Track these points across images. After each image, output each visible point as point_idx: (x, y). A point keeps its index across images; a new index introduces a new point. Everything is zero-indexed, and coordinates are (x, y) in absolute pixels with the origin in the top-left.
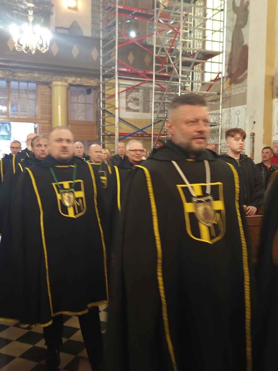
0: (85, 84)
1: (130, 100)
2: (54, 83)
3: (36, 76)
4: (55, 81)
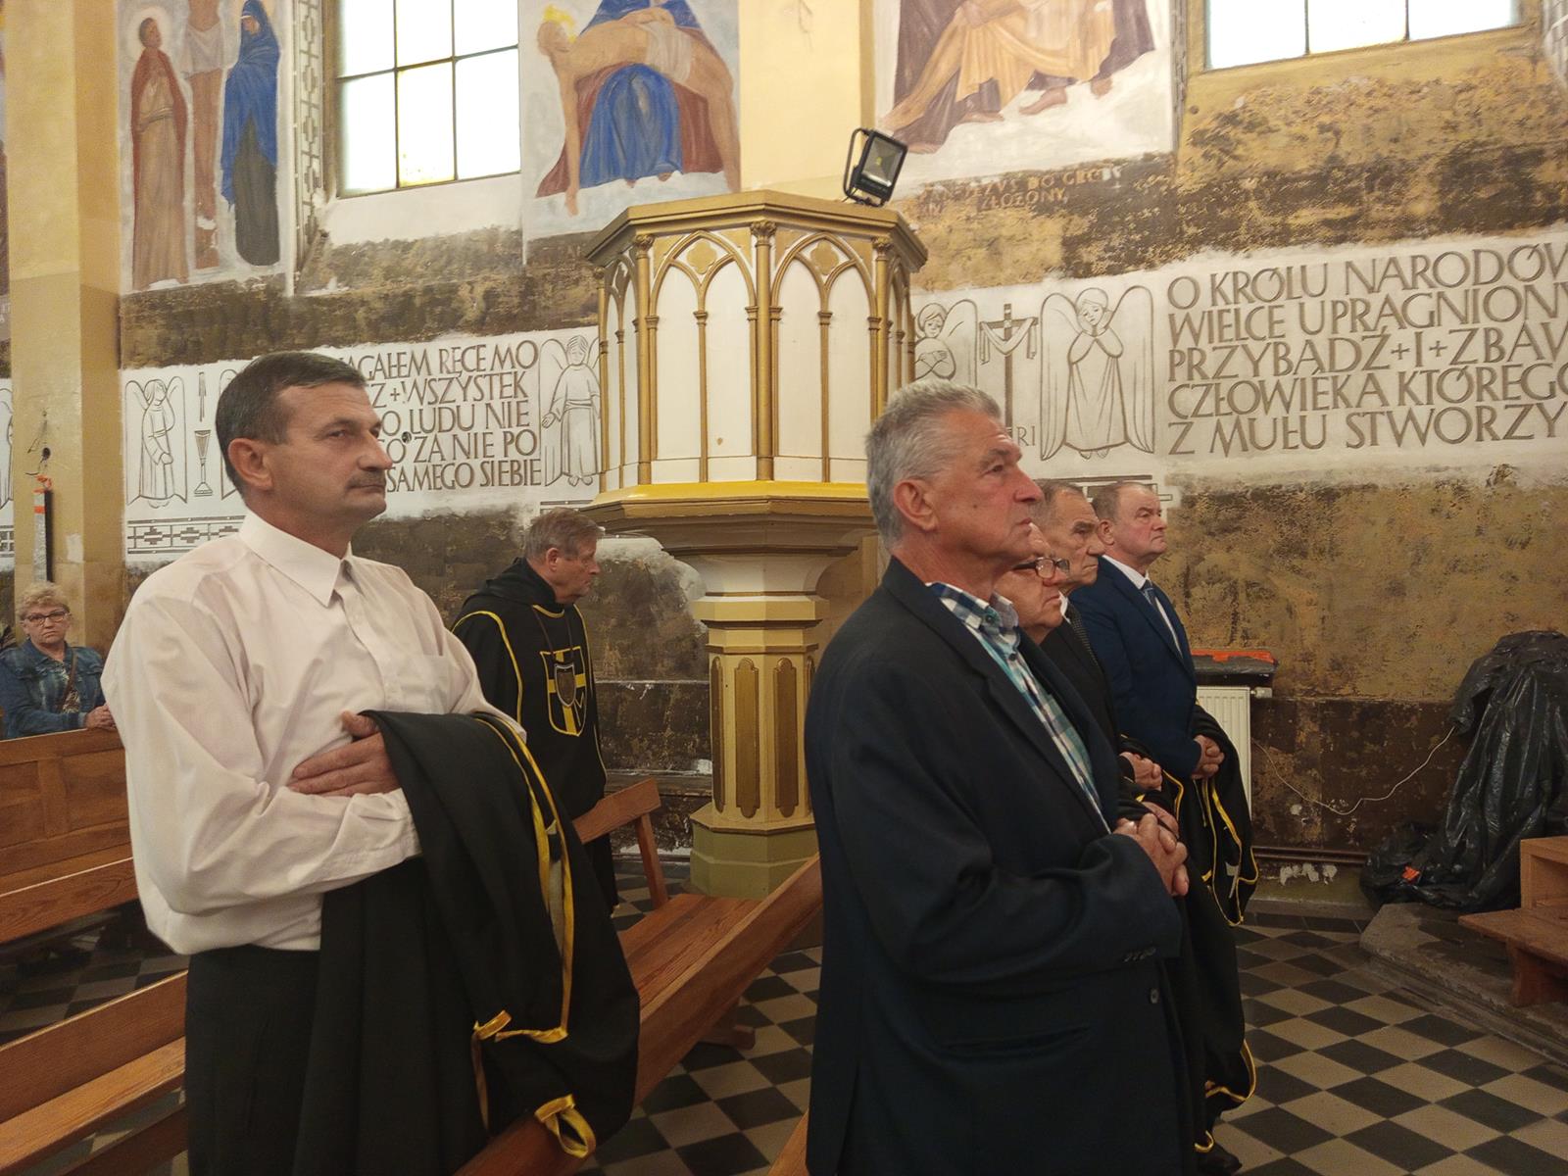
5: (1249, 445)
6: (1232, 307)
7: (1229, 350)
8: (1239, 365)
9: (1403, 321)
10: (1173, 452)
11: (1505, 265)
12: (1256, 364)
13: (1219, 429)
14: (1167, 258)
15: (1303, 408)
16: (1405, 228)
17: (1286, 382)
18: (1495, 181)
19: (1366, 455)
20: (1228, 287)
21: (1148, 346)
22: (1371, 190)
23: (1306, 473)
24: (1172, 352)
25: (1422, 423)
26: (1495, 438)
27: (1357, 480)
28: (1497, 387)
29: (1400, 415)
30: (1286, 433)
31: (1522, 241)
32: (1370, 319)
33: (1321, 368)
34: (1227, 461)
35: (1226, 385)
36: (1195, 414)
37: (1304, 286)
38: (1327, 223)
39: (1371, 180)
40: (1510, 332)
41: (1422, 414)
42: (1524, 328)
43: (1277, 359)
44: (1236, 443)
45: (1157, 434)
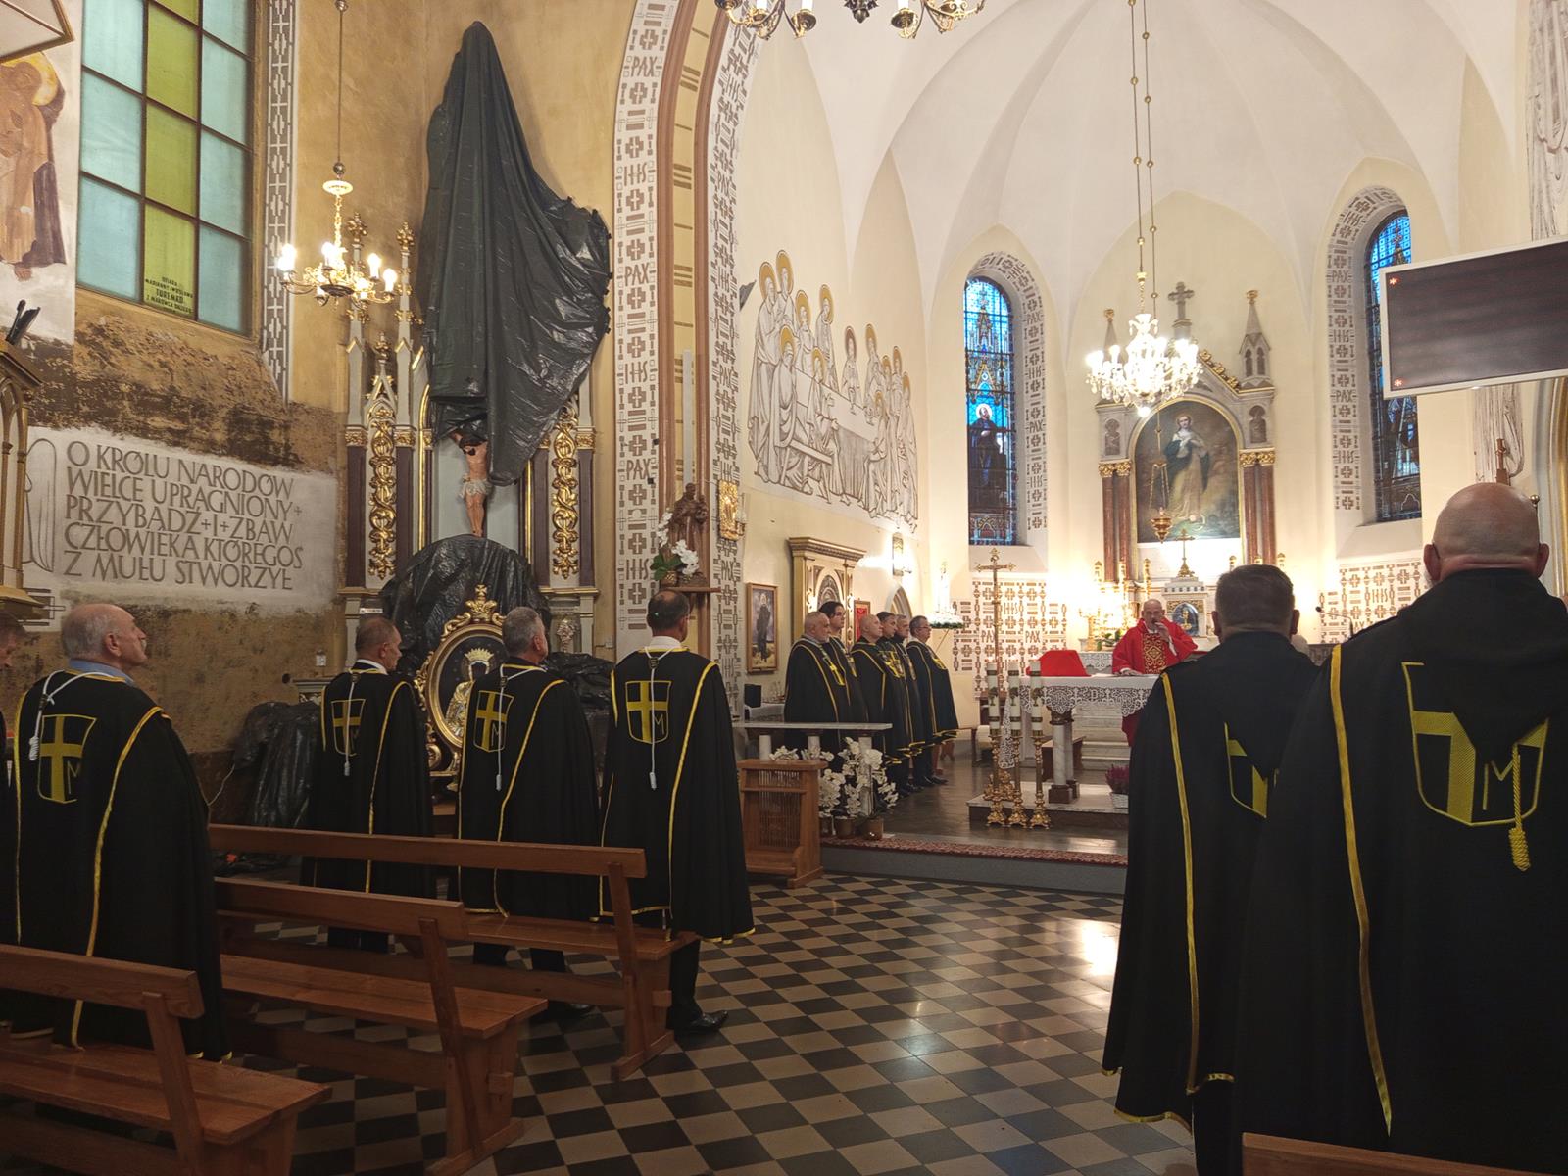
5: (118, 575)
6: (111, 472)
7: (106, 504)
8: (113, 515)
9: (208, 507)
10: (67, 573)
11: (257, 484)
12: (124, 516)
13: (99, 560)
14: (68, 424)
15: (152, 553)
16: (210, 447)
17: (143, 532)
18: (253, 433)
19: (185, 589)
20: (108, 457)
21: (51, 487)
22: (194, 417)
23: (153, 598)
24: (69, 496)
25: (216, 572)
26: (250, 586)
27: (181, 605)
28: (251, 555)
29: (205, 565)
30: (142, 568)
31: (264, 472)
32: (191, 500)
33: (163, 527)
34: (104, 584)
35: (105, 528)
36: (84, 547)
37: (155, 469)
38: (170, 430)
39: (194, 410)
40: (258, 522)
41: (215, 565)
42: (264, 523)
43: (137, 515)
44: (110, 572)
45: (56, 559)
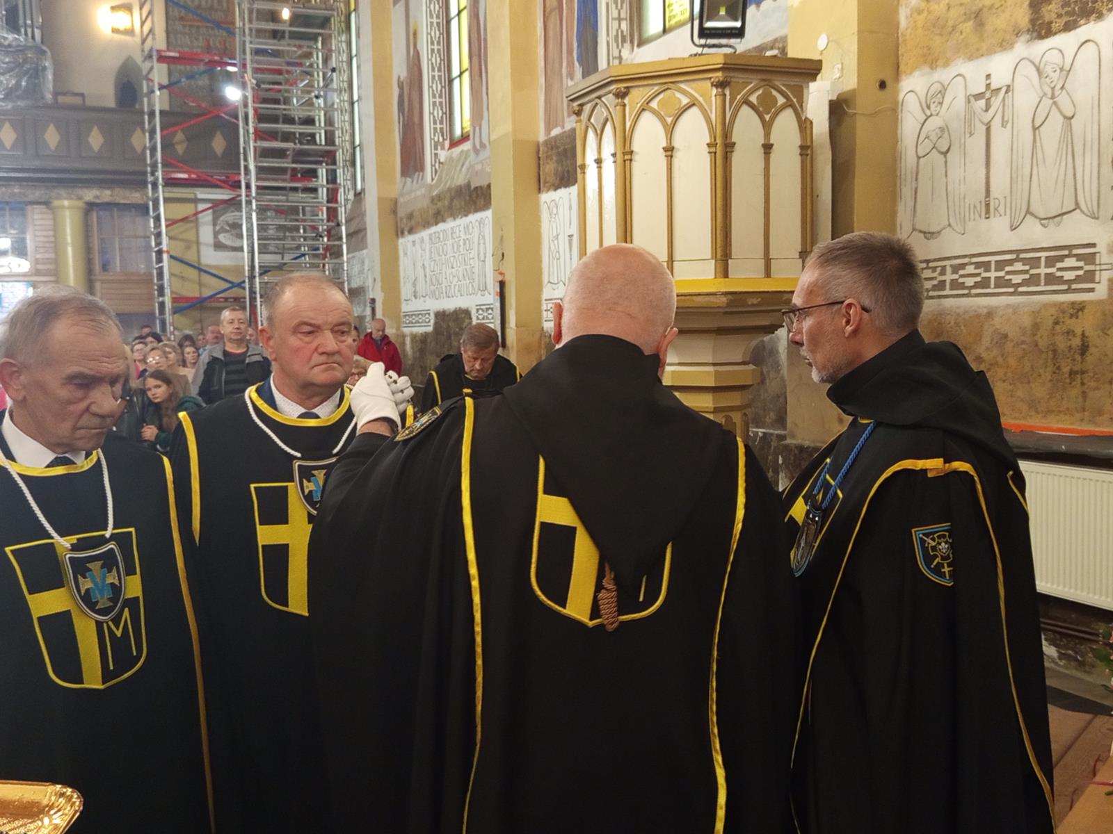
0: (122, 201)
1: (222, 227)
2: (56, 203)
3: (16, 190)
4: (57, 198)
